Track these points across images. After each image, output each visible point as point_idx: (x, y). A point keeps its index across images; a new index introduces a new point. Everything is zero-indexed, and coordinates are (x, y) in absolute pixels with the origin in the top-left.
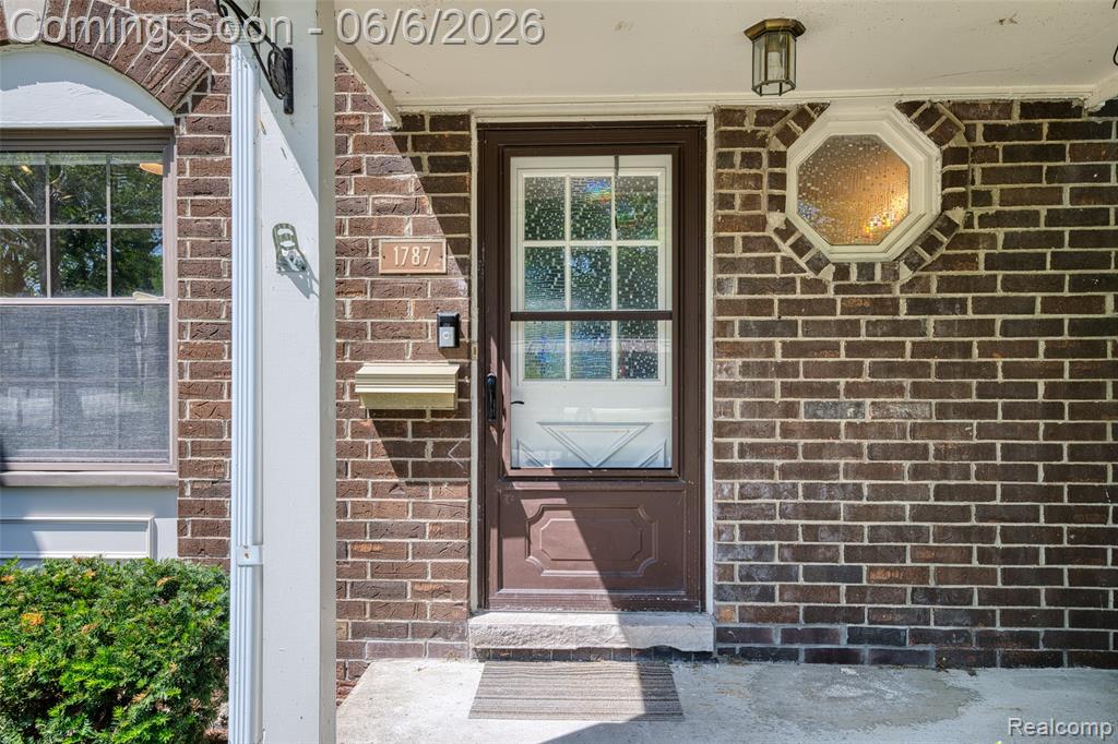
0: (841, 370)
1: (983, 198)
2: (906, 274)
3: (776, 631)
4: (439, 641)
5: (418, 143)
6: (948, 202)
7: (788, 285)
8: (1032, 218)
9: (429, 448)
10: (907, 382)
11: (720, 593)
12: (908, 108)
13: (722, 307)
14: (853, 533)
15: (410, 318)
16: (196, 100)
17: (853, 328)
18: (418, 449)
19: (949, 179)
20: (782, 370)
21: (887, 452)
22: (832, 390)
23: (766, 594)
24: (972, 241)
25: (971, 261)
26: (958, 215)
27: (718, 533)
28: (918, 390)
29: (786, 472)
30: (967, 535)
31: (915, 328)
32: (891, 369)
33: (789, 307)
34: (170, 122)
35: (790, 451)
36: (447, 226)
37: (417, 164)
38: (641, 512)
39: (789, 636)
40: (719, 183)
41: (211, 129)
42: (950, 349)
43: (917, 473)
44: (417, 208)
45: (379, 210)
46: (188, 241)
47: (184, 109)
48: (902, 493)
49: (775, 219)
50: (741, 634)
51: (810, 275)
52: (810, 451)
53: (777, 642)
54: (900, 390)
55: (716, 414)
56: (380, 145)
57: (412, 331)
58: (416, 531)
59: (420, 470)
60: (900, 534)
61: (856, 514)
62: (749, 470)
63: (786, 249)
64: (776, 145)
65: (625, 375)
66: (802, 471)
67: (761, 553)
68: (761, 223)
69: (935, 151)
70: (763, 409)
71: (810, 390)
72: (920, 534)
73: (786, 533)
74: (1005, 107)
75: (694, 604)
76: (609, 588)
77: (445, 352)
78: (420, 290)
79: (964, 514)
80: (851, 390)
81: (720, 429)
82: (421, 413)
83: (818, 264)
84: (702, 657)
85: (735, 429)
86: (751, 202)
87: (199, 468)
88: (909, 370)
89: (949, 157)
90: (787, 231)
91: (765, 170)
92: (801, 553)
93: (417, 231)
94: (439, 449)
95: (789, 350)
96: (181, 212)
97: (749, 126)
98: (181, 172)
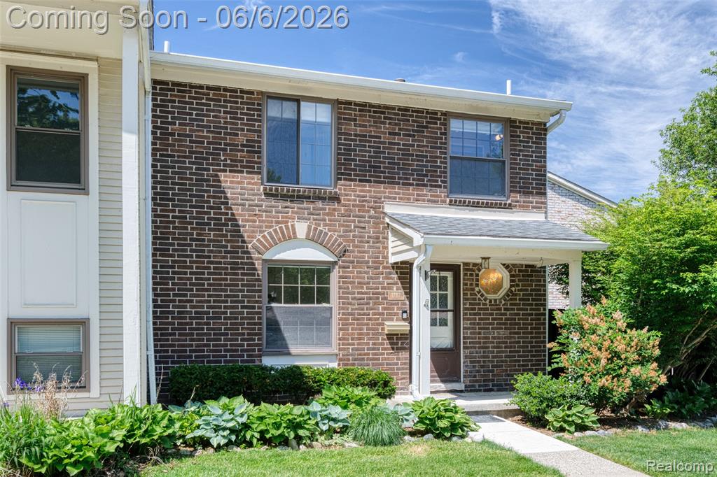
0: (490, 324)
1: (518, 285)
2: (503, 302)
3: (477, 384)
4: (402, 391)
5: (397, 268)
6: (511, 286)
7: (479, 304)
8: (527, 290)
9: (400, 343)
10: (503, 327)
11: (465, 376)
12: (504, 265)
13: (465, 309)
14: (493, 361)
15: (395, 311)
16: (344, 255)
17: (492, 314)
18: (397, 344)
19: (511, 281)
20: (478, 324)
21: (500, 343)
22: (488, 328)
23: (475, 376)
24: (516, 295)
25: (516, 299)
26: (513, 289)
27: (464, 363)
28: (506, 329)
29: (479, 348)
30: (516, 361)
31: (505, 314)
32: (500, 324)
33: (479, 309)
34: (336, 259)
35: (480, 343)
36: (404, 288)
37: (397, 272)
38: (446, 359)
39: (479, 386)
40: (464, 279)
41: (347, 262)
42: (511, 319)
43: (505, 347)
44: (397, 284)
45: (388, 284)
46: (341, 291)
47: (340, 257)
48: (503, 352)
49: (477, 289)
50: (470, 386)
51: (484, 302)
52: (484, 343)
53: (477, 387)
54: (502, 329)
55: (464, 334)
56: (388, 268)
57: (396, 314)
58: (397, 364)
59: (397, 349)
60: (502, 361)
61: (493, 357)
62: (471, 347)
63: (479, 296)
64: (477, 272)
65: (440, 325)
66: (482, 347)
67: (474, 367)
68: (473, 290)
69: (508, 274)
70: (474, 333)
71: (484, 329)
72: (506, 361)
73: (479, 362)
74: (522, 265)
75: (458, 381)
76: (439, 377)
77: (404, 320)
78: (397, 304)
79: (515, 356)
80: (492, 328)
81: (464, 338)
82: (398, 334)
83: (485, 300)
84: (461, 391)
85: (468, 338)
86: (471, 284)
87: (344, 349)
88: (504, 324)
89: (511, 276)
90: (479, 292)
91: (474, 277)
92: (482, 367)
93: (397, 289)
94: (402, 343)
95: (479, 319)
96: (339, 283)
97: (471, 267)
98: (339, 273)
